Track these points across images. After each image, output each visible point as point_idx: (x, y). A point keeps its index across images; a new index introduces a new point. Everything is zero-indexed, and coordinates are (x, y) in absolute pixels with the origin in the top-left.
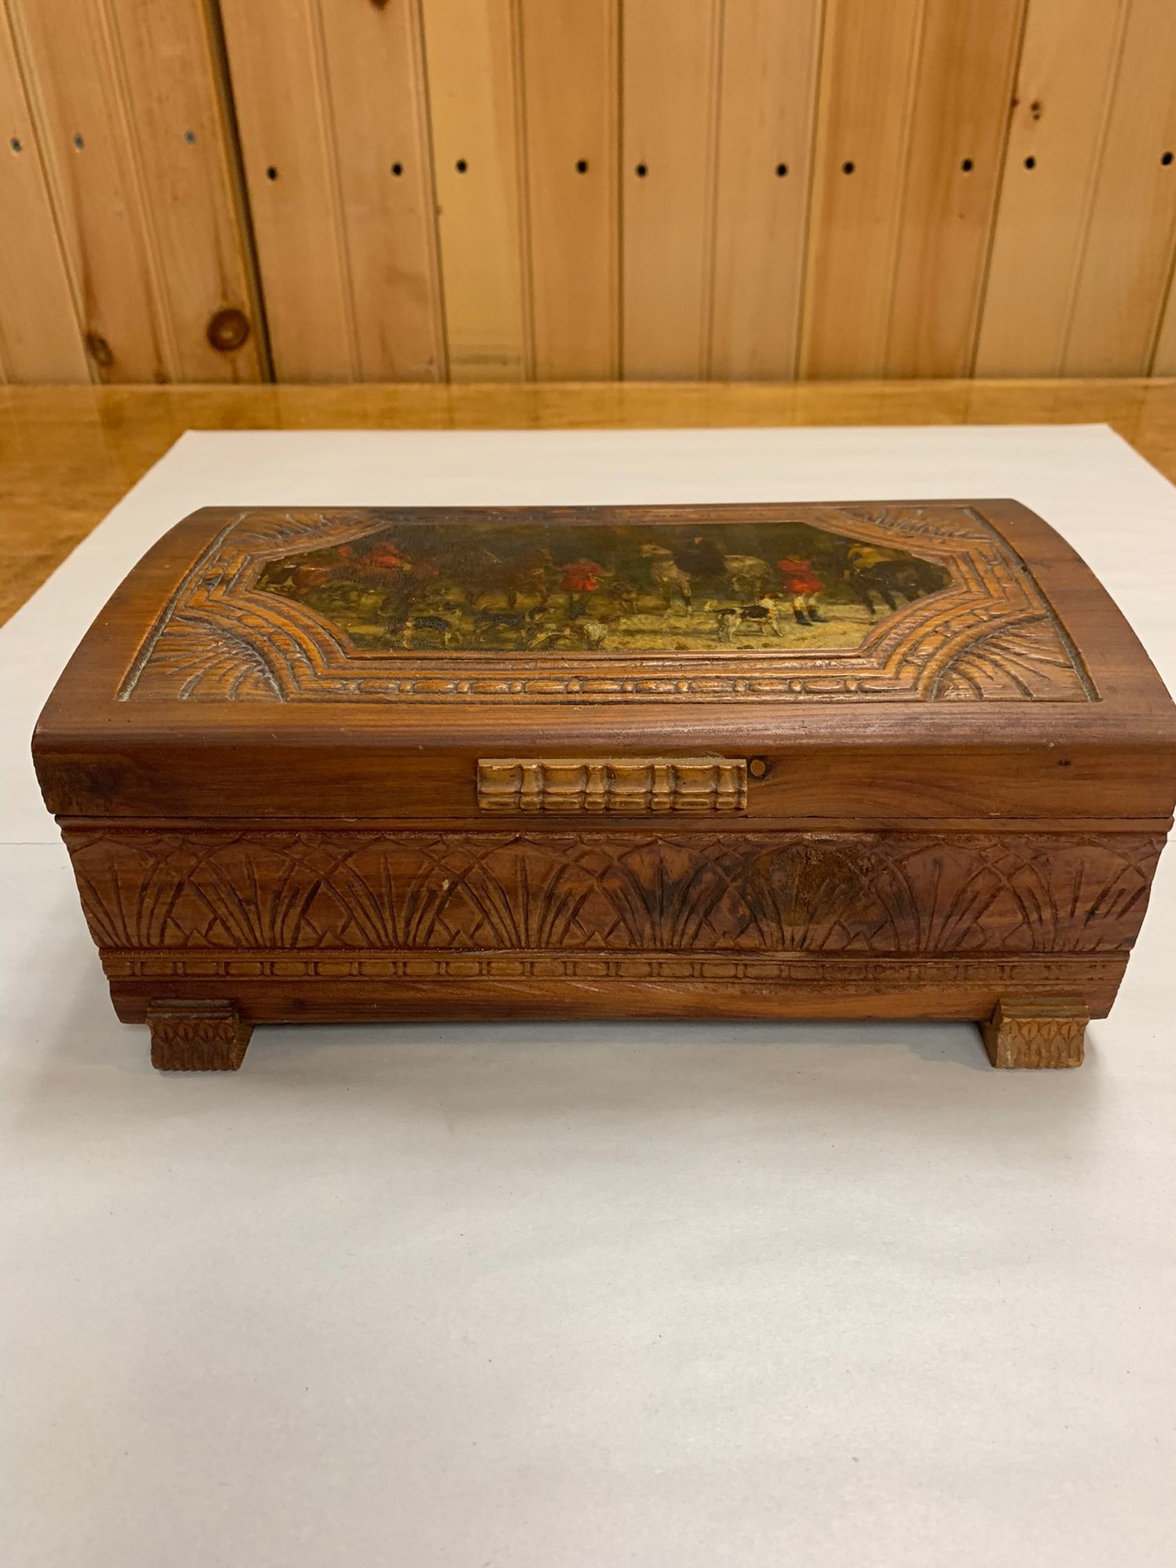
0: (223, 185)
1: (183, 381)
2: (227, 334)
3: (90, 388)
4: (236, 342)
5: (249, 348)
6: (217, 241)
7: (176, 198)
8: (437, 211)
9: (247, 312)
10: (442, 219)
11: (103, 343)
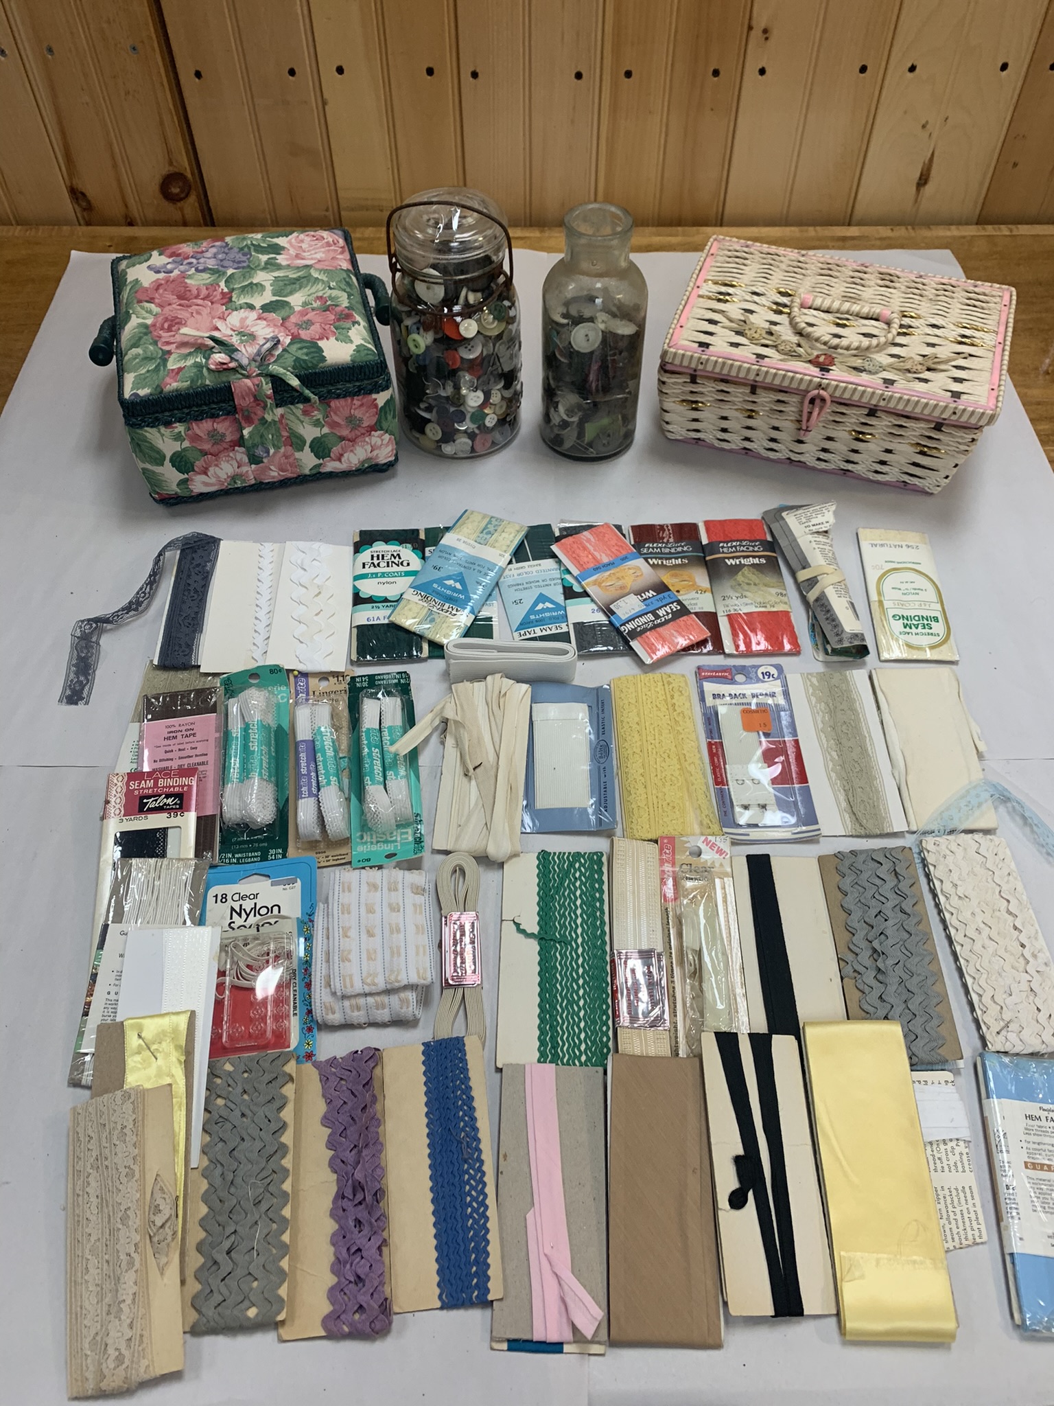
0: (163, 85)
1: (146, 223)
2: (175, 190)
3: (79, 228)
4: (183, 196)
5: (192, 199)
6: (162, 123)
7: (127, 93)
8: (324, 103)
9: (189, 176)
10: (327, 107)
11: (83, 194)
